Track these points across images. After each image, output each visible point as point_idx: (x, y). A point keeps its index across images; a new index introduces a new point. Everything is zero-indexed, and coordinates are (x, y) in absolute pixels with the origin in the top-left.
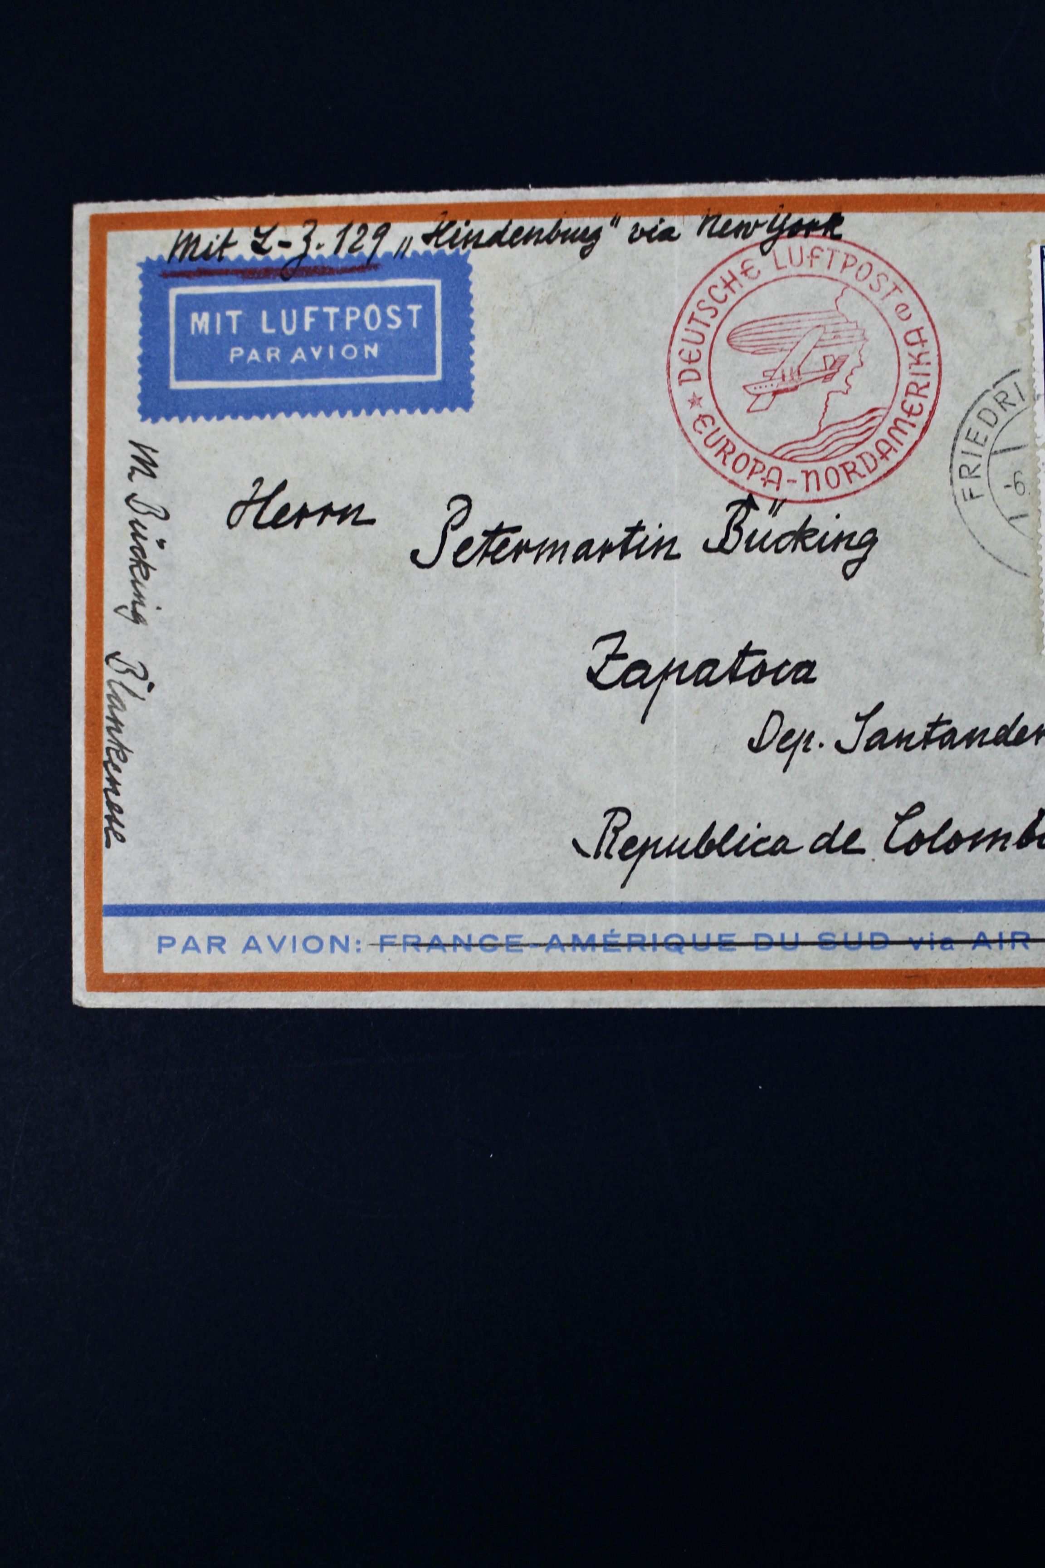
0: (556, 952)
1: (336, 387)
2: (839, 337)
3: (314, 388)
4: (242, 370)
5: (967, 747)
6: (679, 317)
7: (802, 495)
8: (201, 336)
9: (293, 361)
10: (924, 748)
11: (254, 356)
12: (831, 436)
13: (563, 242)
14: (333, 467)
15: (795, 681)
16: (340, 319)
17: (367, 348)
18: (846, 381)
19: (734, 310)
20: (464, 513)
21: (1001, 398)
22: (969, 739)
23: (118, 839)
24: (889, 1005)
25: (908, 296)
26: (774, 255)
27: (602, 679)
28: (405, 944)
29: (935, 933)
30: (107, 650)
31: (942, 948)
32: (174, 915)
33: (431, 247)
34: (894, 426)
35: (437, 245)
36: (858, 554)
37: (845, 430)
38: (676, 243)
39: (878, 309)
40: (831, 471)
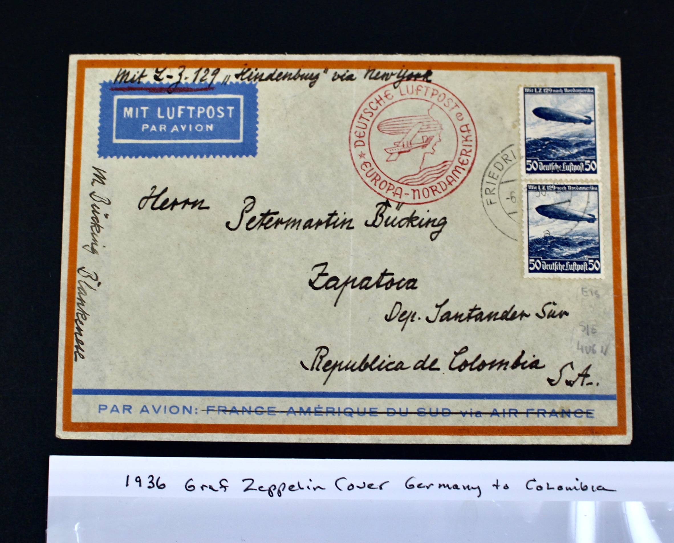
0: (292, 415)
1: (193, 144)
2: (430, 128)
3: (182, 145)
4: (148, 135)
5: (488, 320)
6: (355, 116)
7: (412, 201)
8: (128, 119)
9: (172, 131)
10: (468, 321)
11: (153, 128)
12: (425, 173)
13: (301, 79)
14: (190, 182)
15: (407, 288)
16: (195, 112)
17: (207, 126)
18: (433, 149)
19: (381, 114)
20: (252, 205)
21: (505, 157)
22: (489, 317)
23: (81, 357)
24: (451, 443)
25: (462, 109)
26: (400, 89)
27: (316, 285)
28: (219, 410)
29: (473, 409)
30: (79, 266)
31: (477, 416)
32: (107, 394)
33: (239, 80)
34: (455, 169)
35: (242, 79)
36: (437, 229)
37: (432, 171)
38: (354, 82)
39: (448, 115)
40: (425, 190)
